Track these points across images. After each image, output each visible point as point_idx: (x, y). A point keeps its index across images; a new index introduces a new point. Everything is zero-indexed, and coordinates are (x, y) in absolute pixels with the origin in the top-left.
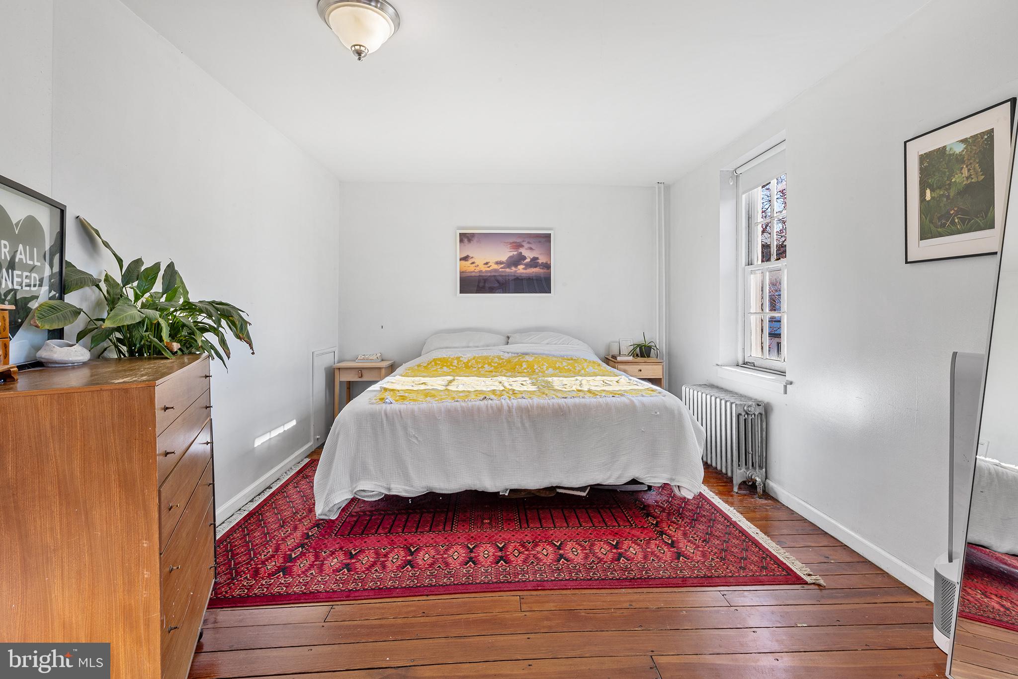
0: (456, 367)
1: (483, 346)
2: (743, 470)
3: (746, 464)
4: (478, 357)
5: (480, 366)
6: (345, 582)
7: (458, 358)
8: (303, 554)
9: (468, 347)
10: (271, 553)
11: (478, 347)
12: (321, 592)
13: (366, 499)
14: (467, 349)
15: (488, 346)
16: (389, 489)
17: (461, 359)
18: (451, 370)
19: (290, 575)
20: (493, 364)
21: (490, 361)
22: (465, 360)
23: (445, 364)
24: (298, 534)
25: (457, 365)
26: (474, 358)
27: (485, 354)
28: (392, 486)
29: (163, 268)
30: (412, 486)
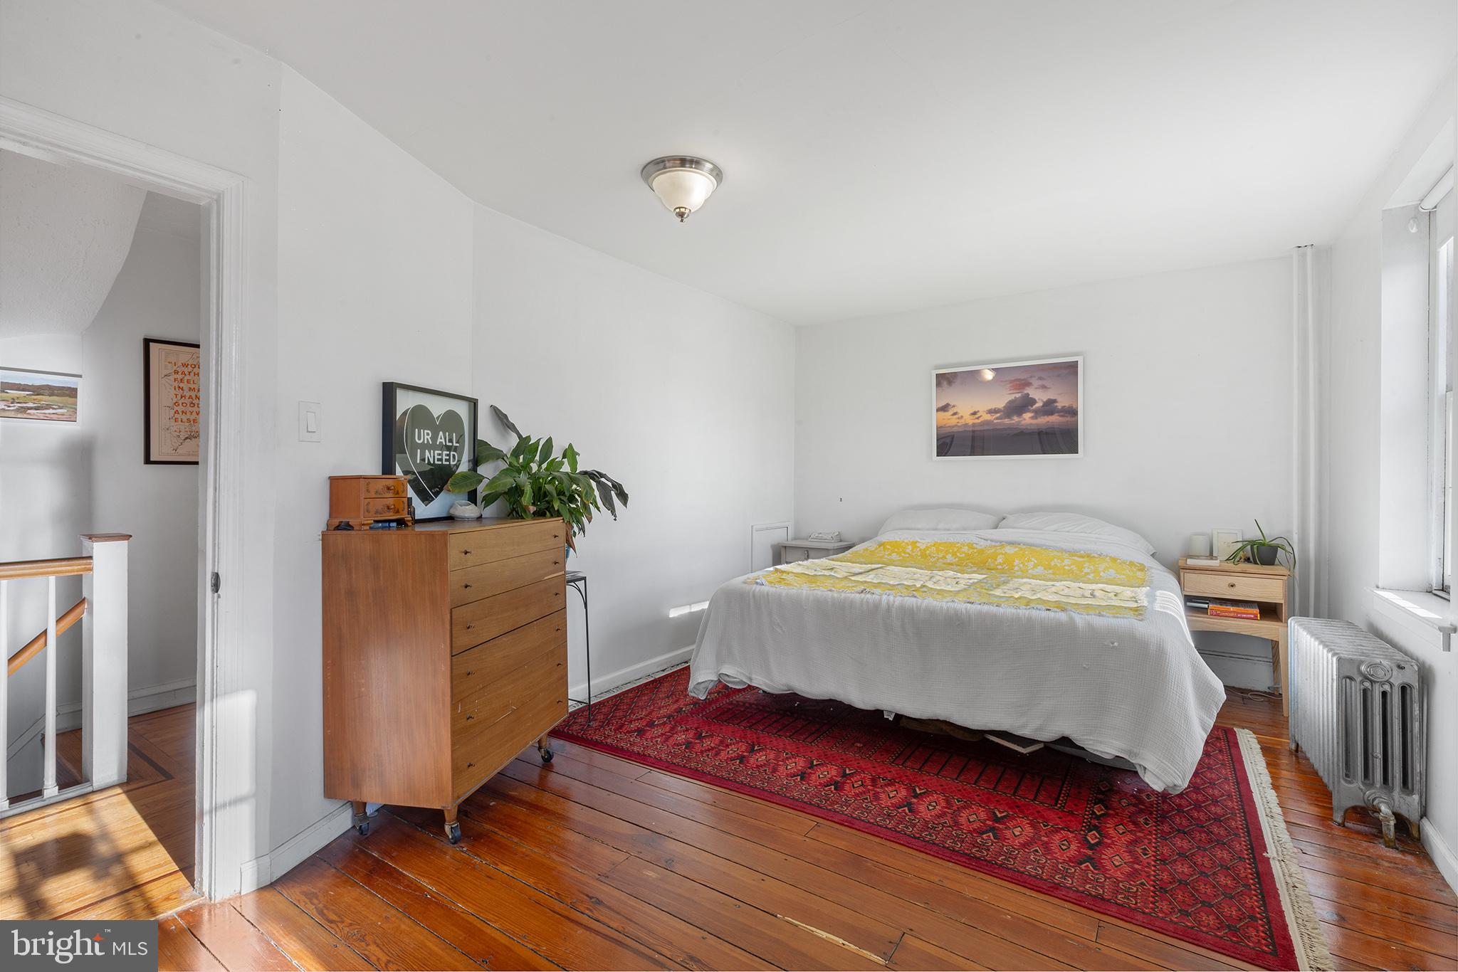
0: (909, 554)
1: (957, 530)
2: (1358, 784)
3: (1366, 775)
4: (940, 544)
5: (940, 556)
6: (675, 756)
7: (914, 543)
8: (664, 724)
9: (936, 529)
10: (642, 716)
11: (949, 530)
12: (651, 757)
13: (730, 685)
14: (933, 532)
15: (964, 529)
16: (751, 679)
17: (918, 545)
18: (901, 558)
19: (641, 737)
20: (958, 554)
21: (955, 550)
22: (923, 547)
23: (896, 550)
24: (675, 706)
25: (910, 553)
26: (934, 545)
27: (952, 540)
28: (753, 676)
29: (541, 443)
30: (772, 681)
